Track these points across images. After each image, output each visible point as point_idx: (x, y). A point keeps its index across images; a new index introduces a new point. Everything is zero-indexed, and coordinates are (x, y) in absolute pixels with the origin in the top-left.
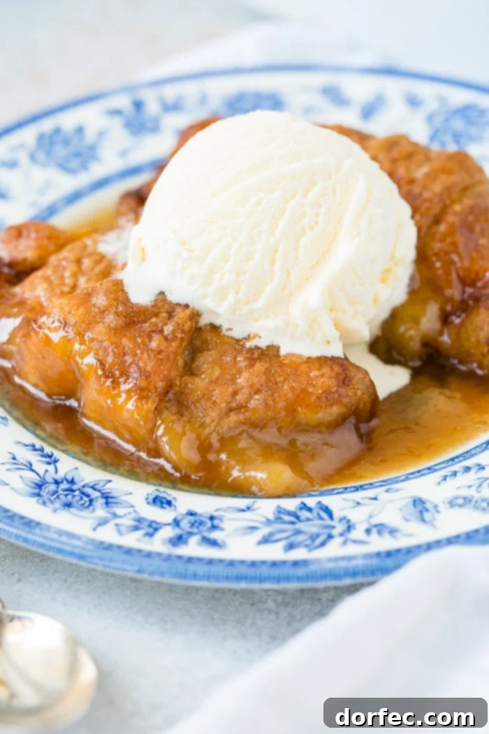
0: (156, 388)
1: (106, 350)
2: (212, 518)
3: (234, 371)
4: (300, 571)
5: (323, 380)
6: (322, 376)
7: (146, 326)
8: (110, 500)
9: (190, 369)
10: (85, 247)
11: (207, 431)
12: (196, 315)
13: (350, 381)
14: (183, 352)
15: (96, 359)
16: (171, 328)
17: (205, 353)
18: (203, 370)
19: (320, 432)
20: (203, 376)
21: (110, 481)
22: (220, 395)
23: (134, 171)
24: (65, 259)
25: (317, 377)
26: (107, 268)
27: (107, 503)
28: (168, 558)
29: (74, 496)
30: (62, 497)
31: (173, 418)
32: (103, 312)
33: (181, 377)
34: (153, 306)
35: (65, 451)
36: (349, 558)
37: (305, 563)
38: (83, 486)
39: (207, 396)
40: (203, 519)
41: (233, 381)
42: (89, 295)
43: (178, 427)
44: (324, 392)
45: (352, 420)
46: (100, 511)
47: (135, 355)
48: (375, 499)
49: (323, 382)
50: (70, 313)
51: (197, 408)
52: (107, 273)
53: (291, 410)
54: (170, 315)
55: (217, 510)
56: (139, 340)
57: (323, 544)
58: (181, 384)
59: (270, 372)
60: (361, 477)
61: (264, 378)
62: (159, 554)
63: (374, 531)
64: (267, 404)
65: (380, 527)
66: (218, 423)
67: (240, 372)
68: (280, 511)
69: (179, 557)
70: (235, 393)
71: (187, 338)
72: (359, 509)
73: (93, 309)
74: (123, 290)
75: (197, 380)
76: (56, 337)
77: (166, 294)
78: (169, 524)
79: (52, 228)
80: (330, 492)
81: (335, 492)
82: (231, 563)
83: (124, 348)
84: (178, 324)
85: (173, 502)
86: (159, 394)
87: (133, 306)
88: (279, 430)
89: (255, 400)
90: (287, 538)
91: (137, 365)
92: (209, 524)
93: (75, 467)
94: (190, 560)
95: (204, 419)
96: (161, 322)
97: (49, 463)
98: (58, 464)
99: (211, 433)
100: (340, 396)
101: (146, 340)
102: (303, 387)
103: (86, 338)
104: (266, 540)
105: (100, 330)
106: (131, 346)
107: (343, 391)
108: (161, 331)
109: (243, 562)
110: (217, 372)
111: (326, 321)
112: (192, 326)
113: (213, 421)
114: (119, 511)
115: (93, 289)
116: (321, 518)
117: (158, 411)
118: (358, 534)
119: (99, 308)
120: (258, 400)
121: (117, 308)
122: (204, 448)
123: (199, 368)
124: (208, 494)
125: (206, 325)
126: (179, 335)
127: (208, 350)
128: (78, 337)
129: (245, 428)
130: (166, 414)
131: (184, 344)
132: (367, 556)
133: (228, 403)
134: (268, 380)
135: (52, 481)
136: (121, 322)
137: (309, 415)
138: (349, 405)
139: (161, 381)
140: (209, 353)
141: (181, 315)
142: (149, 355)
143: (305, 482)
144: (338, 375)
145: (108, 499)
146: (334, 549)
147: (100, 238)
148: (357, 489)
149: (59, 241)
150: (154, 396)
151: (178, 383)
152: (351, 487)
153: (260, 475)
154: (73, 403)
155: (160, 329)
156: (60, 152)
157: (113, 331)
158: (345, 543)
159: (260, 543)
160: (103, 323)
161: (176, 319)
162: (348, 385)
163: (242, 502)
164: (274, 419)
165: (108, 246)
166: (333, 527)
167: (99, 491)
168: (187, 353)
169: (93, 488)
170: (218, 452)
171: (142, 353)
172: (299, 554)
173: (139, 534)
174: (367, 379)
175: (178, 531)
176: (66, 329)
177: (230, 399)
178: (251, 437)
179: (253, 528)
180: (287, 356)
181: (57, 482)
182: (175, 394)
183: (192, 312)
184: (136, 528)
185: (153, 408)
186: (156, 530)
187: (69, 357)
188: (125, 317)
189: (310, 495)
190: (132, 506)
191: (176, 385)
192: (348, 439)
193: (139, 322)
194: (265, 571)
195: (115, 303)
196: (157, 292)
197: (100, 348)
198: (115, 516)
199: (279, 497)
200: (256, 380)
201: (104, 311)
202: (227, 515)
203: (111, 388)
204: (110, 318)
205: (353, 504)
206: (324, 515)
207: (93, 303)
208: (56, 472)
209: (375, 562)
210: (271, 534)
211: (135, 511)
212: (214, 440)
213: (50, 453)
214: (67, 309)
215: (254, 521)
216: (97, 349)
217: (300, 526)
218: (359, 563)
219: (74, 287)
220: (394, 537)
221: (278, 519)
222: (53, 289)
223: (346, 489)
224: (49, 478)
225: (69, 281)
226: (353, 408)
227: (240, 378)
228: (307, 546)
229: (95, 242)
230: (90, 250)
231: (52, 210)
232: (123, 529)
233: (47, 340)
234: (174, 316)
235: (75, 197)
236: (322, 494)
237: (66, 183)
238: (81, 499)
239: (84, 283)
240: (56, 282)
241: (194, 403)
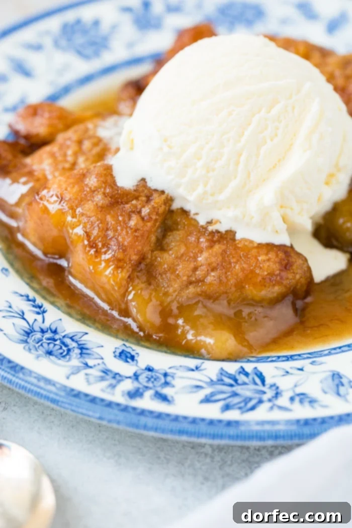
0: (130, 260)
1: (92, 224)
2: (166, 375)
3: (196, 250)
4: (232, 431)
5: (268, 264)
6: (269, 260)
7: (127, 206)
8: (84, 351)
9: (160, 246)
10: (87, 130)
11: (169, 299)
12: (169, 200)
13: (291, 266)
14: (156, 231)
15: (84, 231)
16: (148, 211)
17: (175, 232)
18: (171, 247)
19: (262, 306)
20: (171, 252)
21: (86, 333)
22: (183, 269)
23: (137, 61)
24: (69, 139)
25: (264, 261)
26: (103, 151)
27: (81, 354)
28: (125, 409)
29: (55, 345)
30: (45, 345)
31: (143, 285)
33: (152, 251)
34: (135, 191)
35: (53, 303)
36: (273, 423)
37: (237, 423)
38: (64, 337)
39: (172, 269)
40: (157, 374)
41: (195, 258)
42: (84, 176)
43: (146, 294)
44: (269, 274)
45: (290, 298)
46: (75, 361)
47: (116, 230)
48: (301, 369)
49: (268, 266)
50: (66, 189)
51: (163, 279)
52: (101, 156)
53: (240, 286)
54: (149, 199)
55: (170, 368)
56: (120, 218)
57: (253, 408)
58: (152, 257)
59: (226, 253)
60: (292, 348)
61: (220, 259)
62: (118, 405)
63: (297, 399)
64: (220, 281)
65: (302, 397)
66: (179, 293)
67: (201, 252)
68: (222, 372)
69: (134, 409)
70: (195, 269)
71: (160, 219)
72: (288, 377)
73: (85, 188)
74: (112, 175)
75: (166, 256)
76: (53, 208)
77: (147, 180)
78: (130, 377)
79: (62, 110)
80: (265, 360)
81: (270, 359)
82: (176, 419)
83: (108, 224)
84: (154, 208)
85: (136, 358)
86: (132, 265)
87: (118, 188)
88: (229, 303)
89: (211, 276)
90: (224, 399)
91: (117, 239)
92: (163, 380)
93: (59, 318)
94: (143, 412)
95: (168, 289)
96: (140, 204)
97: (38, 313)
98: (45, 315)
99: (172, 301)
100: (281, 278)
101: (126, 219)
102: (252, 268)
103: (77, 212)
104: (207, 400)
105: (89, 206)
106: (113, 222)
107: (284, 274)
108: (140, 212)
109: (185, 418)
110: (183, 250)
111: (276, 216)
112: (165, 209)
113: (175, 291)
114: (91, 362)
115: (88, 171)
116: (255, 384)
117: (130, 279)
118: (283, 401)
119: (90, 188)
120: (214, 276)
121: (105, 189)
122: (165, 313)
123: (168, 245)
124: (166, 352)
125: (178, 209)
126: (154, 217)
127: (177, 230)
128: (70, 211)
129: (201, 298)
130: (137, 281)
131: (158, 224)
132: (288, 422)
133: (189, 277)
134: (224, 260)
135: (39, 330)
136: (107, 201)
137: (255, 292)
138: (288, 286)
139: (135, 254)
140: (178, 232)
141: (157, 200)
142: (127, 232)
143: (245, 350)
144: (282, 260)
145: (82, 349)
146: (262, 413)
147: (100, 122)
148: (289, 358)
149: (67, 121)
150: (127, 267)
151: (149, 256)
152: (284, 356)
153: (209, 341)
154: (63, 263)
155: (138, 210)
156: (79, 40)
157: (100, 209)
158: (272, 408)
159: (202, 402)
160: (93, 202)
161: (152, 203)
162: (289, 270)
163: (192, 362)
164: (226, 293)
165: (105, 130)
166: (264, 393)
167: (76, 342)
168: (159, 230)
169: (72, 338)
170: (177, 317)
171: (122, 230)
172: (233, 415)
173: (104, 384)
174: (305, 266)
175: (136, 385)
176: (62, 203)
177: (191, 273)
178: (205, 306)
179: (198, 387)
180: (241, 240)
181: (43, 331)
182: (146, 265)
183: (167, 198)
184: (102, 379)
185: (127, 276)
186: (119, 381)
187: (62, 226)
188: (111, 197)
189: (249, 361)
190: (102, 359)
191: (148, 258)
192: (285, 313)
193: (122, 203)
194: (203, 428)
195: (104, 185)
196: (139, 178)
197: (88, 222)
198: (87, 365)
199: (223, 360)
200: (213, 259)
201: (94, 191)
202: (179, 373)
203: (94, 257)
204: (99, 198)
205: (283, 373)
206: (258, 381)
207: (86, 183)
208: (43, 322)
209: (294, 428)
210: (212, 394)
211: (103, 363)
212: (174, 307)
213: (40, 304)
214: (64, 186)
215: (200, 381)
216: (85, 223)
217: (237, 389)
218: (281, 427)
219: (74, 165)
220: (312, 407)
221: (220, 381)
222: (56, 165)
223: (279, 357)
224: (36, 328)
225: (70, 159)
226: (292, 289)
227: (200, 257)
228: (240, 408)
229: (96, 126)
230: (91, 133)
231: (66, 90)
232: (92, 379)
233: (46, 210)
234: (152, 200)
235: (87, 79)
236: (259, 360)
237: (83, 67)
238: (61, 348)
239: (82, 163)
240: (60, 158)
241: (161, 274)
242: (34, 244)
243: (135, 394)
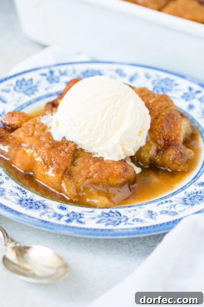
0: (62, 169)
1: (45, 155)
2: (80, 214)
3: (88, 165)
4: (111, 233)
6: (118, 168)
7: (59, 148)
9: (73, 164)
10: (36, 120)
11: (79, 185)
12: (76, 145)
13: (128, 170)
15: (41, 159)
16: (68, 149)
17: (79, 158)
18: (78, 164)
19: (117, 187)
20: (78, 166)
21: (45, 201)
22: (84, 173)
23: (50, 95)
24: (29, 124)
25: (117, 168)
26: (44, 128)
27: (44, 208)
28: (66, 226)
29: (33, 205)
30: (29, 205)
31: (68, 180)
33: (70, 166)
34: (61, 142)
35: (29, 190)
36: (127, 229)
37: (112, 230)
38: (36, 202)
39: (79, 173)
40: (77, 214)
41: (88, 168)
42: (39, 137)
43: (69, 183)
44: (119, 173)
45: (127, 185)
46: (42, 210)
47: (55, 158)
48: (135, 210)
49: (119, 170)
50: (33, 143)
51: (75, 177)
52: (44, 130)
53: (107, 179)
54: (67, 145)
55: (82, 212)
56: (57, 153)
57: (118, 224)
58: (70, 168)
59: (101, 166)
60: (130, 203)
61: (98, 168)
62: (63, 225)
63: (135, 221)
64: (99, 177)
65: (137, 220)
66: (83, 182)
67: (91, 165)
68: (103, 213)
69: (70, 226)
70: (89, 173)
71: (72, 153)
72: (130, 213)
73: (41, 142)
74: (51, 136)
75: (76, 167)
76: (28, 151)
77: (66, 137)
78: (66, 216)
79: (23, 113)
80: (120, 207)
81: (122, 207)
82: (87, 229)
83: (51, 155)
84: (70, 148)
85: (67, 208)
86: (63, 171)
87: (55, 141)
88: (103, 186)
89: (95, 175)
90: (106, 222)
91: (56, 161)
92: (79, 216)
93: (33, 195)
94: (73, 227)
95: (78, 181)
96: (64, 147)
97: (24, 194)
98: (26, 194)
99: (80, 186)
100: (124, 175)
101: (59, 153)
102: (112, 171)
103: (38, 152)
104: (99, 222)
105: (43, 149)
106: (54, 155)
107: (125, 173)
108: (64, 150)
109: (91, 229)
110: (83, 165)
111: (120, 148)
112: (74, 149)
113: (81, 182)
114: (49, 210)
115: (41, 135)
116: (117, 216)
117: (62, 178)
118: (130, 221)
119: (43, 141)
120: (97, 175)
121: (49, 141)
122: (78, 191)
123: (76, 163)
124: (79, 206)
125: (79, 149)
126: (70, 152)
127: (79, 157)
128: (35, 151)
129: (92, 184)
130: (65, 179)
131: (72, 155)
132: (133, 229)
133: (86, 176)
134: (100, 168)
136: (50, 146)
137: (113, 181)
139: (64, 167)
140: (80, 158)
141: (71, 145)
142: (60, 158)
143: (112, 204)
144: (123, 168)
145: (44, 206)
146: (122, 226)
148: (129, 207)
149: (27, 118)
150: (61, 172)
151: (69, 168)
152: (127, 206)
153: (96, 201)
154: (31, 173)
155: (63, 149)
156: (24, 87)
157: (47, 149)
158: (126, 224)
159: (97, 223)
160: (44, 147)
161: (69, 146)
162: (127, 171)
163: (90, 209)
164: (102, 182)
165: (44, 120)
166: (121, 219)
167: (41, 203)
168: (72, 158)
169: (39, 202)
170: (83, 192)
171: (58, 157)
172: (110, 227)
173: (56, 218)
174: (133, 170)
175: (69, 218)
176: (31, 148)
177: (87, 174)
178: (94, 188)
179: (94, 218)
180: (106, 161)
181: (27, 200)
182: (68, 172)
183: (75, 144)
184: (54, 216)
185: (61, 176)
186: (61, 217)
187: (32, 157)
188: (52, 145)
189: (113, 208)
190: (53, 209)
191: (68, 169)
192: (126, 190)
193: (56, 147)
194: (99, 232)
196: (63, 137)
197: (43, 155)
198: (47, 212)
199: (103, 208)
200: (96, 168)
201: (45, 143)
202: (85, 214)
203: (46, 169)
204: (47, 145)
205: (127, 212)
206: (118, 215)
207: (41, 139)
208: (26, 197)
209: (136, 231)
210: (100, 220)
211: (54, 211)
212: (82, 189)
213: (24, 190)
214: (32, 141)
215: (94, 216)
217: (110, 218)
218: (131, 231)
219: (33, 134)
220: (142, 223)
221: (103, 216)
222: (25, 134)
223: (125, 207)
224: (24, 199)
225: (31, 132)
226: (128, 179)
227: (90, 167)
228: (113, 224)
229: (40, 119)
230: (38, 121)
232: (50, 216)
233: (25, 152)
235: (29, 103)
236: (117, 208)
237: (27, 99)
238: (35, 206)
239: (36, 133)
240: (27, 132)
241: (75, 175)
242: (19, 167)
243: (69, 221)
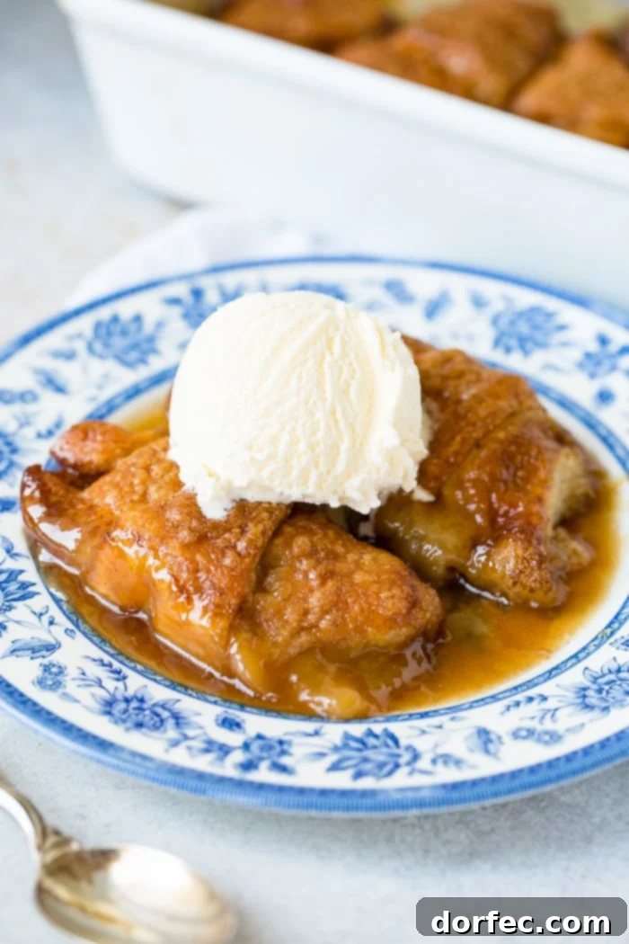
0: (230, 605)
1: (180, 565)
2: (281, 742)
3: (306, 590)
4: (369, 801)
5: (392, 602)
6: (393, 597)
7: (219, 542)
8: (180, 721)
9: (261, 587)
10: (154, 453)
11: (279, 650)
13: (420, 603)
14: (255, 568)
15: (169, 574)
16: (245, 544)
17: (278, 569)
18: (275, 587)
20: (276, 594)
21: (179, 701)
22: (290, 615)
24: (134, 465)
25: (387, 598)
27: (177, 724)
28: (240, 785)
29: (145, 715)
30: (133, 717)
31: (247, 636)
32: (176, 527)
33: (254, 594)
34: (226, 522)
35: (134, 669)
36: (416, 789)
37: (373, 793)
38: (154, 705)
39: (279, 614)
40: (272, 743)
41: (305, 600)
42: (163, 508)
44: (393, 614)
45: (420, 641)
46: (171, 733)
47: (208, 571)
48: (440, 727)
49: (393, 604)
50: (143, 526)
51: (269, 626)
53: (360, 630)
54: (244, 531)
55: (285, 734)
56: (213, 556)
57: (390, 773)
58: (253, 600)
59: (341, 590)
61: (334, 598)
62: (231, 780)
63: (440, 761)
64: (337, 625)
65: (445, 758)
66: (289, 642)
67: (312, 591)
68: (347, 736)
69: (251, 783)
70: (306, 612)
71: (259, 554)
72: (425, 738)
73: (167, 524)
74: (196, 506)
75: (269, 598)
76: (131, 551)
78: (239, 748)
79: (116, 430)
80: (396, 718)
81: (401, 718)
82: (302, 791)
83: (198, 564)
84: (251, 540)
85: (243, 725)
86: (233, 610)
87: (207, 521)
89: (325, 620)
90: (355, 766)
91: (211, 581)
92: (278, 749)
93: (144, 685)
94: (262, 786)
95: (277, 638)
96: (234, 537)
97: (118, 680)
98: (126, 681)
100: (409, 618)
101: (220, 556)
102: (373, 608)
103: (160, 553)
104: (335, 767)
105: (175, 544)
106: (204, 562)
108: (234, 547)
109: (313, 790)
110: (289, 590)
113: (284, 640)
114: (190, 733)
115: (166, 502)
116: (387, 746)
117: (232, 628)
118: (424, 763)
119: (172, 523)
120: (329, 620)
121: (191, 522)
123: (270, 585)
124: (276, 716)
126: (252, 552)
127: (280, 566)
128: (151, 552)
130: (240, 632)
131: (257, 559)
132: (434, 787)
133: (299, 622)
134: (339, 599)
135: (123, 699)
136: (194, 537)
137: (378, 636)
139: (234, 598)
140: (280, 569)
141: (254, 531)
142: (222, 572)
143: (372, 706)
144: (408, 595)
145: (178, 719)
146: (402, 779)
148: (424, 715)
149: (126, 443)
150: (227, 614)
151: (251, 600)
152: (416, 714)
154: (142, 615)
155: (233, 545)
156: (118, 342)
157: (186, 547)
158: (411, 773)
159: (329, 770)
160: (177, 539)
161: (248, 535)
162: (418, 607)
163: (309, 726)
166: (399, 756)
167: (169, 710)
168: (258, 568)
169: (163, 706)
170: (289, 673)
171: (216, 569)
172: (367, 783)
173: (212, 756)
175: (248, 756)
176: (140, 543)
177: (301, 618)
179: (322, 755)
181: (127, 700)
182: (248, 611)
184: (207, 751)
185: (228, 625)
186: (227, 753)
187: (143, 570)
188: (198, 532)
189: (376, 721)
190: (202, 728)
191: (248, 603)
193: (212, 538)
194: (335, 800)
195: (188, 518)
197: (174, 564)
198: (186, 737)
199: (346, 721)
200: (327, 600)
201: (178, 527)
202: (296, 740)
203: (186, 604)
204: (184, 535)
205: (417, 732)
206: (390, 742)
207: (167, 517)
208: (126, 689)
209: (441, 794)
210: (340, 761)
211: (205, 733)
213: (118, 669)
214: (140, 523)
215: (322, 747)
216: (171, 565)
217: (369, 754)
218: (426, 794)
219: (144, 497)
220: (459, 768)
221: (346, 746)
222: (123, 497)
223: (411, 715)
224: (119, 696)
225: (139, 489)
226: (422, 630)
227: (312, 597)
228: (374, 775)
230: (160, 456)
231: (111, 407)
232: (195, 752)
233: (122, 554)
234: (247, 532)
235: (134, 392)
236: (388, 720)
237: (127, 378)
238: (152, 719)
239: (154, 495)
240: (126, 489)
241: (267, 621)
242: (106, 597)
243: (249, 766)
